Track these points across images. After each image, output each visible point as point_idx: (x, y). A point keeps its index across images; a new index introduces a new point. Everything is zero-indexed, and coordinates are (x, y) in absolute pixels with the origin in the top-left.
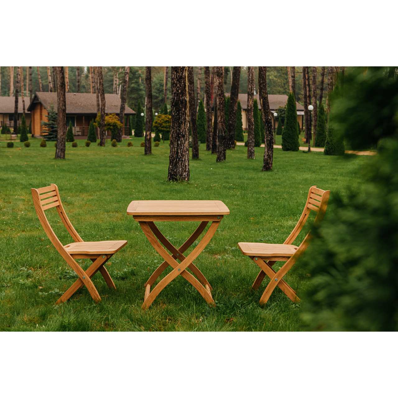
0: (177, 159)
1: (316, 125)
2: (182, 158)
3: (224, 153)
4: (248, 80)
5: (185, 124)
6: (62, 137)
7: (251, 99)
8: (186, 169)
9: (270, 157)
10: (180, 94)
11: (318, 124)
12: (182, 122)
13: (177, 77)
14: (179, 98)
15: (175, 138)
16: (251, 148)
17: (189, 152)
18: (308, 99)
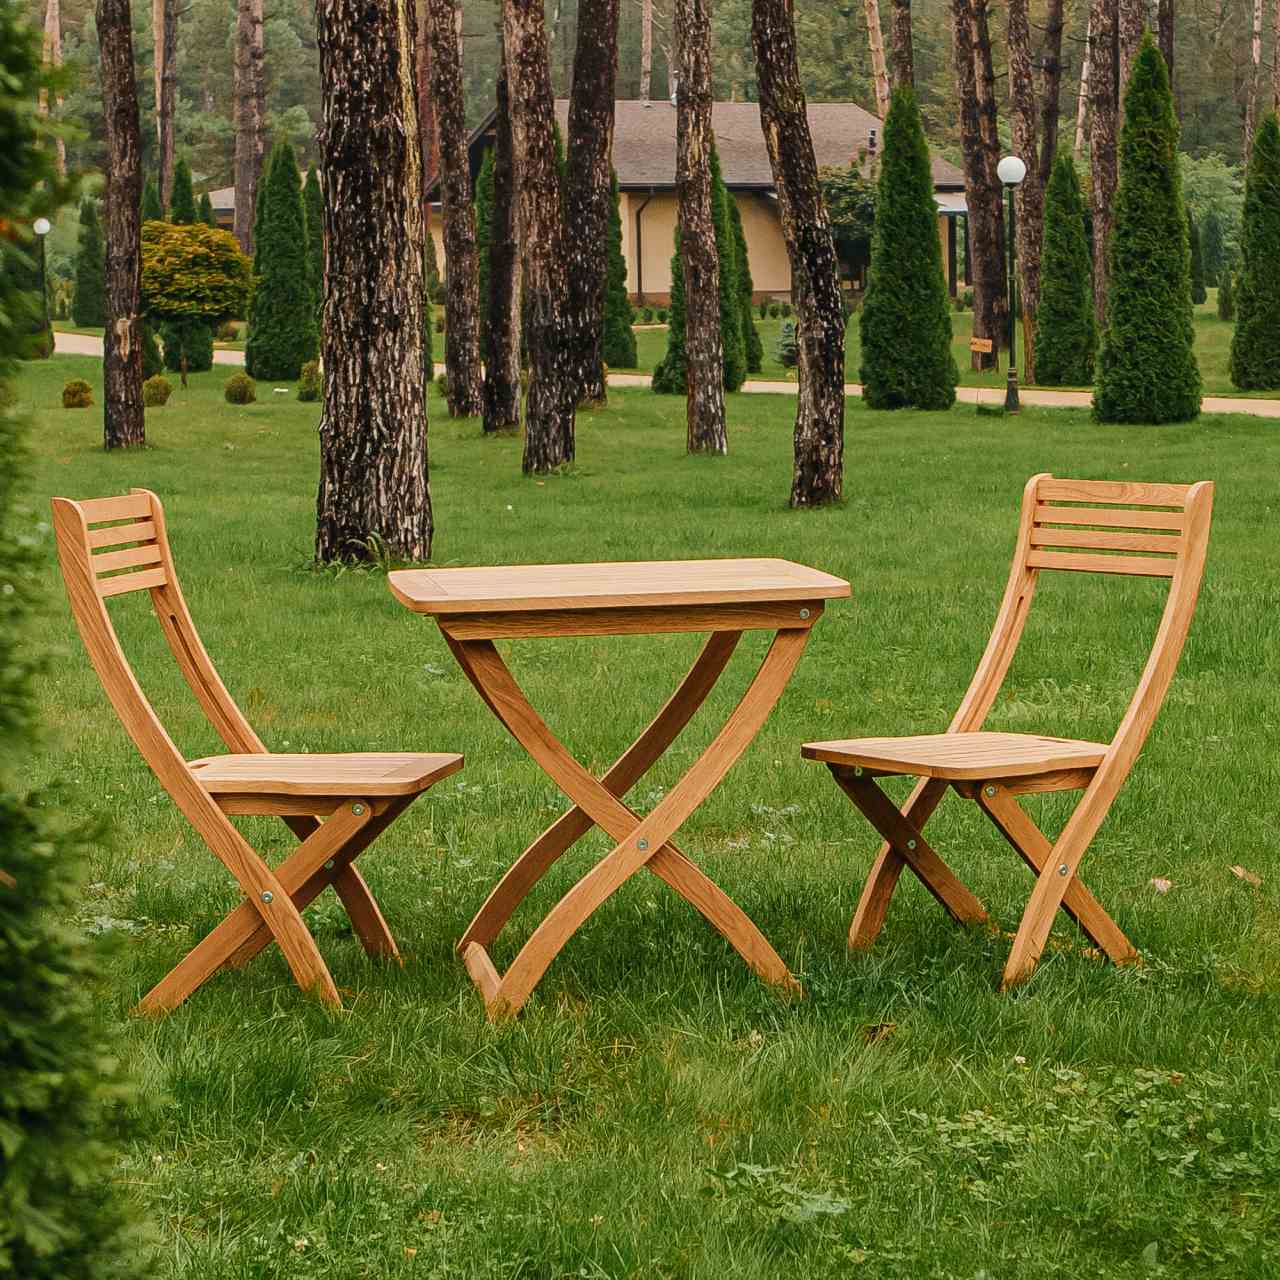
0: (362, 448)
1: (1035, 268)
2: (393, 439)
3: (565, 422)
4: (678, 23)
5: (398, 258)
7: (696, 124)
8: (412, 496)
9: (828, 432)
10: (369, 101)
11: (1049, 257)
12: (384, 250)
13: (348, 14)
14: (365, 122)
15: (352, 334)
16: (706, 392)
17: (423, 408)
18: (984, 121)
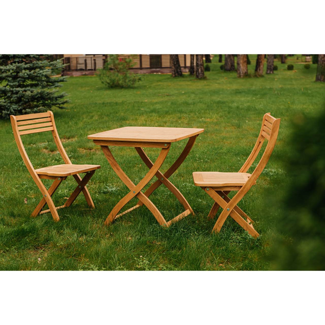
6: (323, 59)
